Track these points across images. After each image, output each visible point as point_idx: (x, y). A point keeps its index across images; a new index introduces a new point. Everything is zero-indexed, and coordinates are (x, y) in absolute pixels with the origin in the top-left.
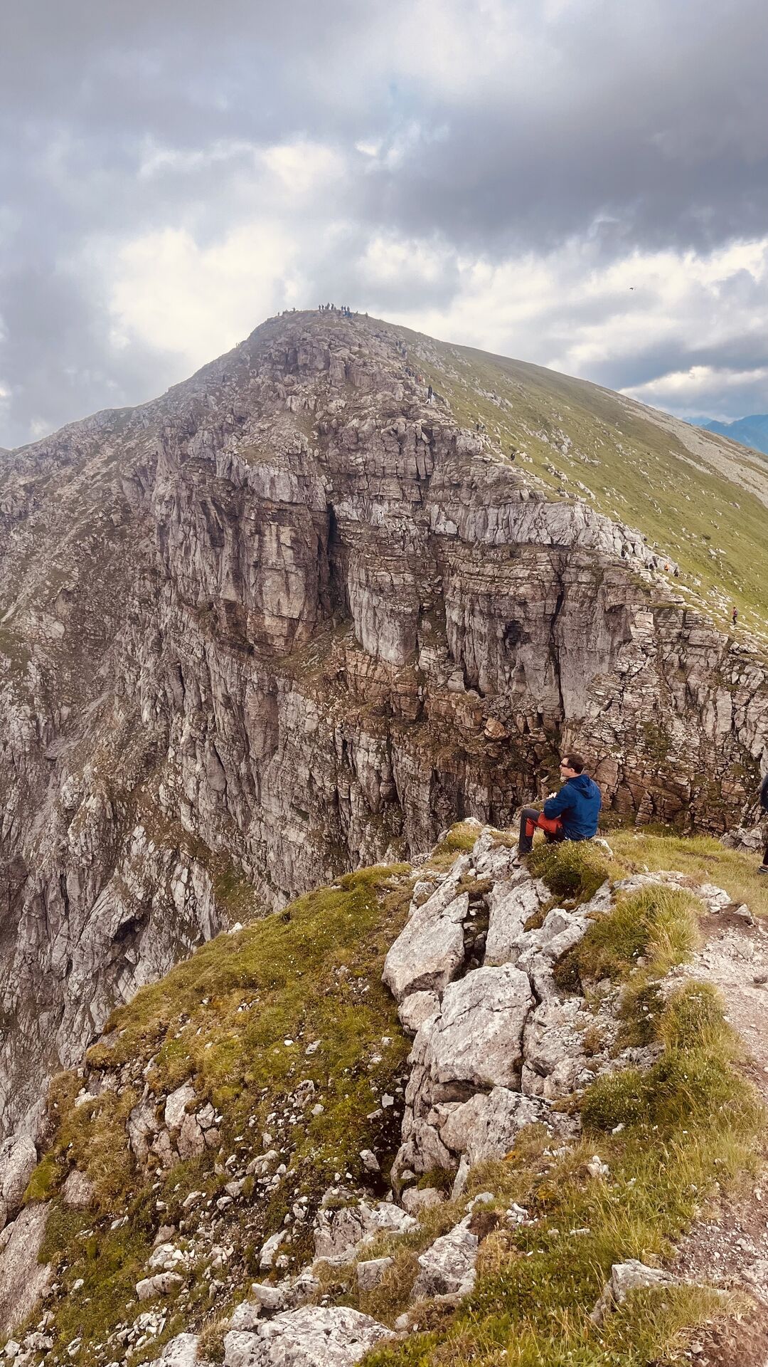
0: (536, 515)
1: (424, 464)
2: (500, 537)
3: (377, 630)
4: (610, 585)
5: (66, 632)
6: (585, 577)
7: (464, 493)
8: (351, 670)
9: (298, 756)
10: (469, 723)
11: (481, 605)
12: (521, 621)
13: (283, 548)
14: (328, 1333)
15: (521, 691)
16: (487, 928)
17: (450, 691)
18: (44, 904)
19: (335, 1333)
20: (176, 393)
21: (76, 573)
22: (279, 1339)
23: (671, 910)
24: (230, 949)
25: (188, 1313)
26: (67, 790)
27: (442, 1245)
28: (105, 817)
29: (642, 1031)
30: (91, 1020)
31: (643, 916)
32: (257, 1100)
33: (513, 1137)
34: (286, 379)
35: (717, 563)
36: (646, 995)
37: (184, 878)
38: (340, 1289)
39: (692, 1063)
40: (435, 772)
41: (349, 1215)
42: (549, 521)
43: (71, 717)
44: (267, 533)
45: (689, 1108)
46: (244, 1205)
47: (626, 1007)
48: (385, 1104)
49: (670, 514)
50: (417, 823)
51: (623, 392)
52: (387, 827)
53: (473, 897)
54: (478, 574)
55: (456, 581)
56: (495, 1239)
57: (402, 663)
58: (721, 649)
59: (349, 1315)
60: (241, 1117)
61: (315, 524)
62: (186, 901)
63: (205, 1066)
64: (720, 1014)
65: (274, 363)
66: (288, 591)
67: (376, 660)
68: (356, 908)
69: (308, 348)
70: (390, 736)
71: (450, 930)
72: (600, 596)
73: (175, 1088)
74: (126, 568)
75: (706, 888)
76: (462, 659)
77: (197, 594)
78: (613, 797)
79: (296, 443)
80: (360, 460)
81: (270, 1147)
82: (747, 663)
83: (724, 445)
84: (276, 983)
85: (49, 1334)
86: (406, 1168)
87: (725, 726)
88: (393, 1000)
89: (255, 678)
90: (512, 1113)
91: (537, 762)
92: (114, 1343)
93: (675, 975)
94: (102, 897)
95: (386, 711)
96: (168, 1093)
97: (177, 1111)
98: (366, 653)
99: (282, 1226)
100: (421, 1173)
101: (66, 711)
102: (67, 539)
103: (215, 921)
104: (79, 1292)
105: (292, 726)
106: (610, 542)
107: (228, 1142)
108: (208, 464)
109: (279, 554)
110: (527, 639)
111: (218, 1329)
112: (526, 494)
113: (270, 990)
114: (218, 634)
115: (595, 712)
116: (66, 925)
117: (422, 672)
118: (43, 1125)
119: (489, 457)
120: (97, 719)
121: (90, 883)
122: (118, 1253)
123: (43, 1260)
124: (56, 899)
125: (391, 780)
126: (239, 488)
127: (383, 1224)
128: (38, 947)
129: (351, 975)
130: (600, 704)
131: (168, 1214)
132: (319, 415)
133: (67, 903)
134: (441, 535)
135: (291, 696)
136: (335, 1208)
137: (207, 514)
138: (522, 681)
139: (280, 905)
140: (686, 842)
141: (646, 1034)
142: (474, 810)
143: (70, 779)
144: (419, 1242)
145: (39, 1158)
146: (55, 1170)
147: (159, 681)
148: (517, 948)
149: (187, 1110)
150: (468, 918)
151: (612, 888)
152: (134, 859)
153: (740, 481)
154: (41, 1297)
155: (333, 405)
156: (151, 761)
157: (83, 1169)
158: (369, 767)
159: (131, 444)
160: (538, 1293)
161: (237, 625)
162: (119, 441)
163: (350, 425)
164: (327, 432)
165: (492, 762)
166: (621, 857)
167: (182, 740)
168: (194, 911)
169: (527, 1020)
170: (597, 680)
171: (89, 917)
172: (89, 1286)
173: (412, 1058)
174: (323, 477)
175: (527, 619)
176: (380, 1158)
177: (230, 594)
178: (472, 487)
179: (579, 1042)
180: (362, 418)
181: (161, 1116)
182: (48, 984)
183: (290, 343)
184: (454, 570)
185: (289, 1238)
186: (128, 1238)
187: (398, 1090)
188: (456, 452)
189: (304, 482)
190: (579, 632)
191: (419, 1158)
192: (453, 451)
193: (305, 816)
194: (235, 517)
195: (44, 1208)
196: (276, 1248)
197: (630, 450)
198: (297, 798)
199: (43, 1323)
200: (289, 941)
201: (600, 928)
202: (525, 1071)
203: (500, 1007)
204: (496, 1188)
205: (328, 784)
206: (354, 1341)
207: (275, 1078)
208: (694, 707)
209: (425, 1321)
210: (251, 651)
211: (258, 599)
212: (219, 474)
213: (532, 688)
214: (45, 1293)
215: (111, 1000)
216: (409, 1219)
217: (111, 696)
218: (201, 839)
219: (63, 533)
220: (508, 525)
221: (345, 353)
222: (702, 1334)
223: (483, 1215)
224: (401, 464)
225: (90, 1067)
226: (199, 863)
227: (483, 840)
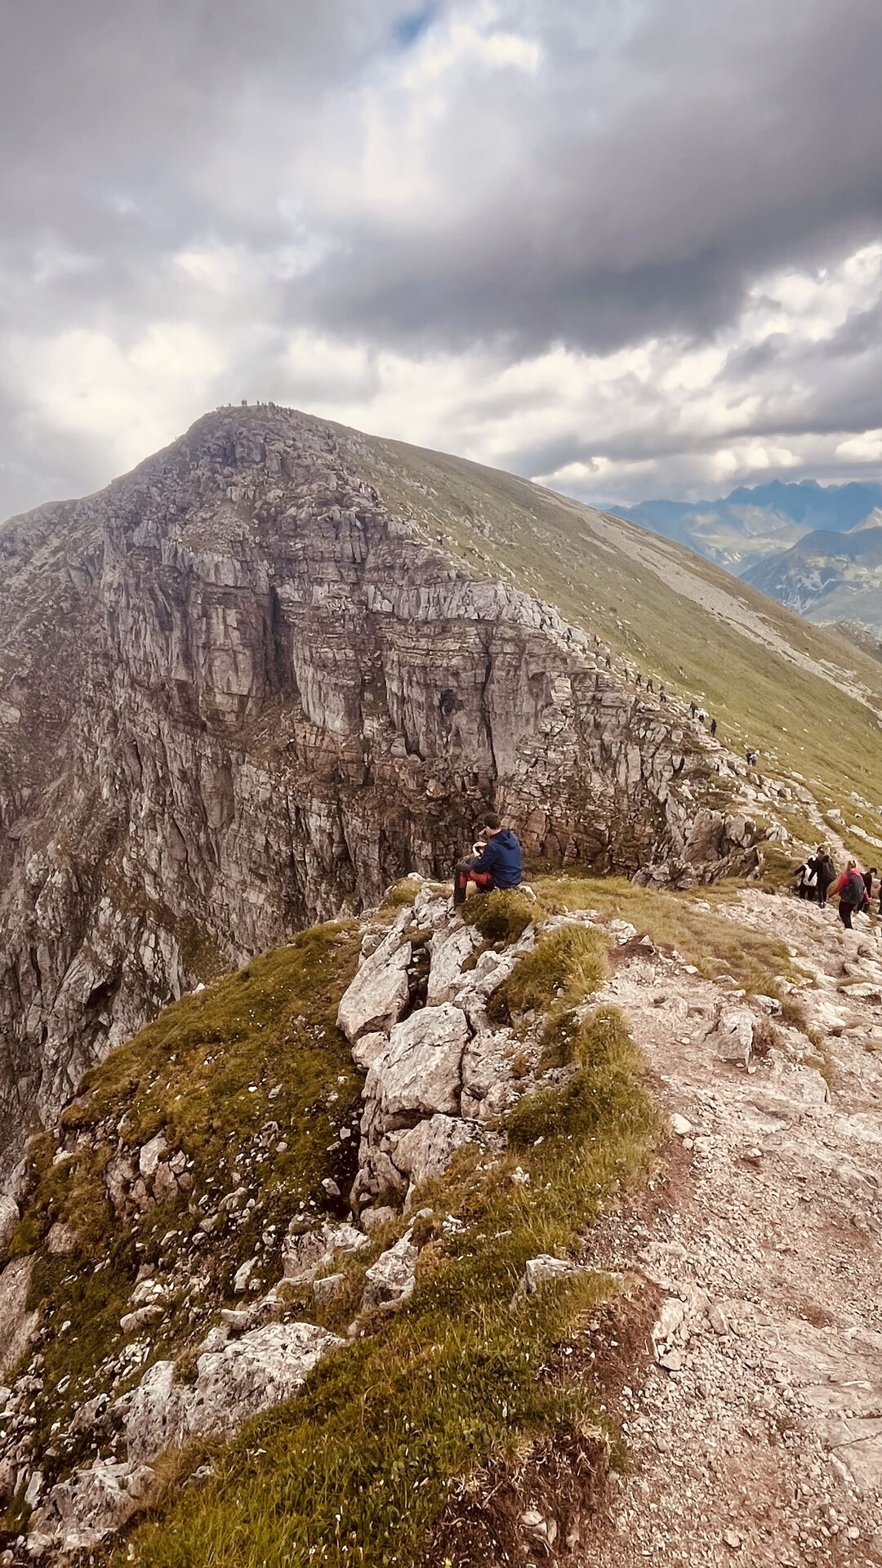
0: (463, 593)
1: (360, 548)
2: (432, 613)
3: (322, 702)
4: (531, 655)
5: (22, 717)
6: (509, 648)
7: (397, 574)
8: (300, 741)
9: (254, 823)
10: (412, 785)
11: (418, 676)
12: (455, 690)
13: (230, 629)
14: (284, 1347)
15: (457, 752)
16: (428, 972)
17: (394, 756)
18: (17, 977)
19: (290, 1347)
20: (120, 484)
21: (28, 660)
22: (241, 1358)
23: (584, 946)
24: (195, 1008)
25: (170, 1340)
26: (32, 868)
27: (387, 1258)
28: (71, 890)
29: (562, 1054)
30: (69, 1081)
31: (561, 952)
32: (225, 1144)
33: (451, 1157)
34: (225, 471)
35: (623, 633)
36: (565, 1022)
37: (152, 943)
38: (300, 1305)
39: (600, 1078)
40: (383, 832)
41: (313, 1237)
42: (476, 598)
43: (33, 797)
44: (214, 615)
45: (596, 1117)
46: (218, 1238)
47: (547, 1033)
48: (343, 1137)
49: (581, 589)
50: (368, 879)
51: (534, 480)
52: (341, 885)
53: (415, 946)
54: (414, 648)
55: (393, 655)
56: (429, 1249)
57: (347, 732)
58: (629, 709)
59: (304, 1329)
60: (211, 1160)
61: (259, 606)
62: (155, 965)
63: (175, 1117)
64: (625, 1034)
65: (213, 456)
66: (236, 670)
67: (323, 731)
68: (309, 963)
69: (244, 441)
70: (340, 801)
71: (395, 977)
72: (523, 665)
73: (148, 1140)
74: (78, 653)
75: (616, 923)
76: (403, 726)
77: (149, 676)
78: (542, 845)
79: (238, 530)
80: (299, 546)
81: (239, 1185)
82: (652, 720)
83: (625, 527)
84: (239, 1036)
85: (39, 1376)
86: (363, 1191)
87: (635, 776)
88: (348, 1043)
89: (208, 752)
90: (449, 1136)
91: (475, 817)
92: (102, 1376)
93: (588, 1003)
94: (73, 966)
95: (334, 778)
96: (141, 1145)
97: (151, 1160)
98: (314, 725)
99: (254, 1253)
100: (377, 1195)
101: (26, 792)
102: (17, 627)
103: (184, 982)
104: (67, 1332)
105: (247, 796)
106: (530, 616)
107: (200, 1183)
108: (154, 553)
109: (226, 635)
110: (461, 706)
111: (192, 1354)
112: (453, 574)
113: (233, 1043)
114: (171, 713)
115: (523, 770)
116: (39, 994)
117: (366, 740)
118: (23, 1184)
119: (418, 541)
120: (58, 799)
121: (60, 953)
122: (103, 1292)
123: (30, 1307)
124: (28, 971)
125: (342, 841)
126: (187, 574)
127: (339, 1243)
128: (13, 1018)
129: (308, 1023)
130: (528, 762)
131: (147, 1253)
132: (258, 504)
133: (39, 974)
134: (378, 613)
135: (244, 769)
136: (300, 1232)
137: (155, 600)
138: (458, 744)
139: (244, 961)
140: (600, 883)
141: (563, 1056)
142: (420, 864)
143: (35, 857)
144: (367, 1258)
145: (22, 1214)
146: (37, 1225)
147: (116, 760)
148: (455, 988)
149: (160, 1159)
150: (412, 965)
151: (536, 929)
152: (102, 928)
153: (642, 561)
154: (31, 1342)
155: (271, 495)
156: (113, 836)
157: (65, 1221)
158: (321, 830)
159: (78, 534)
160: (466, 1292)
161: (189, 703)
162: (65, 532)
163: (288, 513)
164: (268, 520)
165: (434, 820)
166: (543, 901)
167: (142, 814)
168: (163, 973)
169: (464, 1052)
170: (524, 740)
171: (61, 985)
172: (75, 1327)
173: (365, 1093)
174: (265, 562)
175: (459, 687)
176: (340, 1184)
177: (181, 674)
178: (404, 569)
179: (509, 1067)
180: (300, 507)
181: (135, 1166)
182: (24, 1051)
183: (228, 437)
184: (391, 645)
185: (260, 1263)
186: (111, 1278)
187: (354, 1123)
188: (388, 537)
189: (248, 567)
190: (507, 698)
191: (374, 1181)
192: (385, 536)
193: (263, 879)
194: (182, 601)
195: (29, 1260)
196: (248, 1273)
197: (543, 533)
198: (255, 862)
199: (33, 1366)
200: (249, 997)
201: (526, 966)
202: (463, 1097)
203: (440, 1043)
204: (434, 1204)
205: (283, 848)
206: (307, 1352)
207: (241, 1122)
208: (608, 761)
209: (371, 1327)
210: (204, 727)
211: (209, 679)
212: (165, 562)
213: (467, 751)
214: (34, 1337)
215: (88, 1061)
216: (362, 1237)
217: (70, 777)
218: (166, 906)
219: (13, 622)
220: (438, 603)
221: (280, 446)
222: (599, 1313)
223: (422, 1228)
224: (338, 548)
225: (66, 1127)
226: (165, 928)
227: (423, 893)
